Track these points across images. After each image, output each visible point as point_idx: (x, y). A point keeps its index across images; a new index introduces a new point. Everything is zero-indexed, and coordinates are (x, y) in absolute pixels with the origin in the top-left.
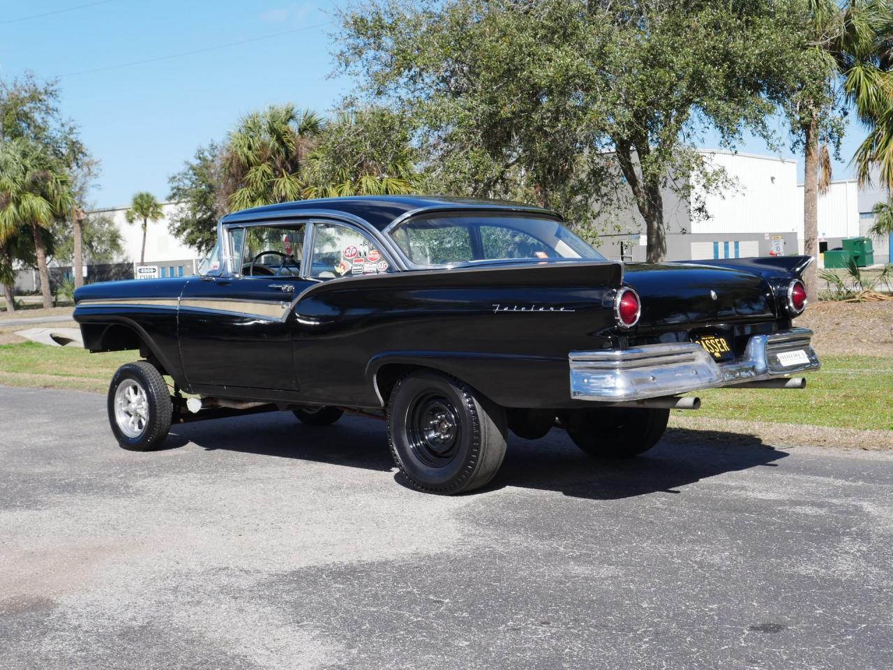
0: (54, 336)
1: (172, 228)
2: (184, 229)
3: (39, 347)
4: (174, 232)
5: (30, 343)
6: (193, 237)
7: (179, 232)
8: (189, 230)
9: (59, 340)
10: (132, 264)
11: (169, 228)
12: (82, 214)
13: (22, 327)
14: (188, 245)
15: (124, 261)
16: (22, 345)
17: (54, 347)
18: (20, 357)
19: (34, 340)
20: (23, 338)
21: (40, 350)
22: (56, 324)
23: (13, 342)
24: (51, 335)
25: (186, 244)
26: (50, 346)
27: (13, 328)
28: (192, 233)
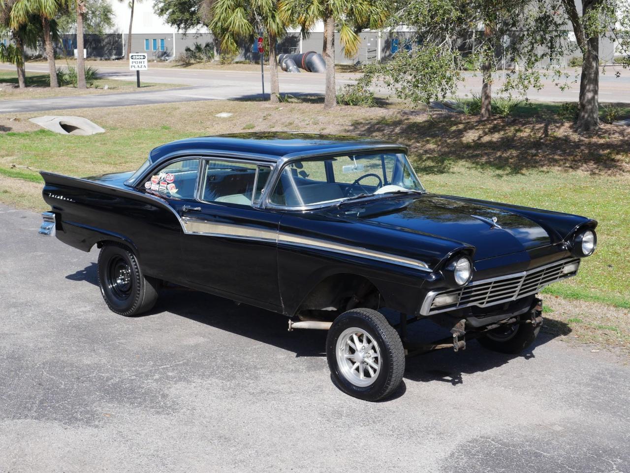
0: (62, 124)
1: (156, 8)
2: (167, 10)
3: (51, 135)
4: (158, 12)
5: (43, 131)
6: (175, 16)
7: (162, 11)
8: (170, 10)
9: (68, 128)
10: (122, 34)
11: (154, 7)
12: (84, 8)
13: (36, 114)
14: (170, 24)
15: (115, 32)
16: (36, 133)
17: (63, 135)
18: (35, 145)
19: (46, 128)
20: (37, 126)
21: (52, 138)
22: (64, 111)
23: (29, 129)
24: (60, 123)
25: (168, 23)
26: (60, 134)
27: (27, 115)
28: (173, 12)
